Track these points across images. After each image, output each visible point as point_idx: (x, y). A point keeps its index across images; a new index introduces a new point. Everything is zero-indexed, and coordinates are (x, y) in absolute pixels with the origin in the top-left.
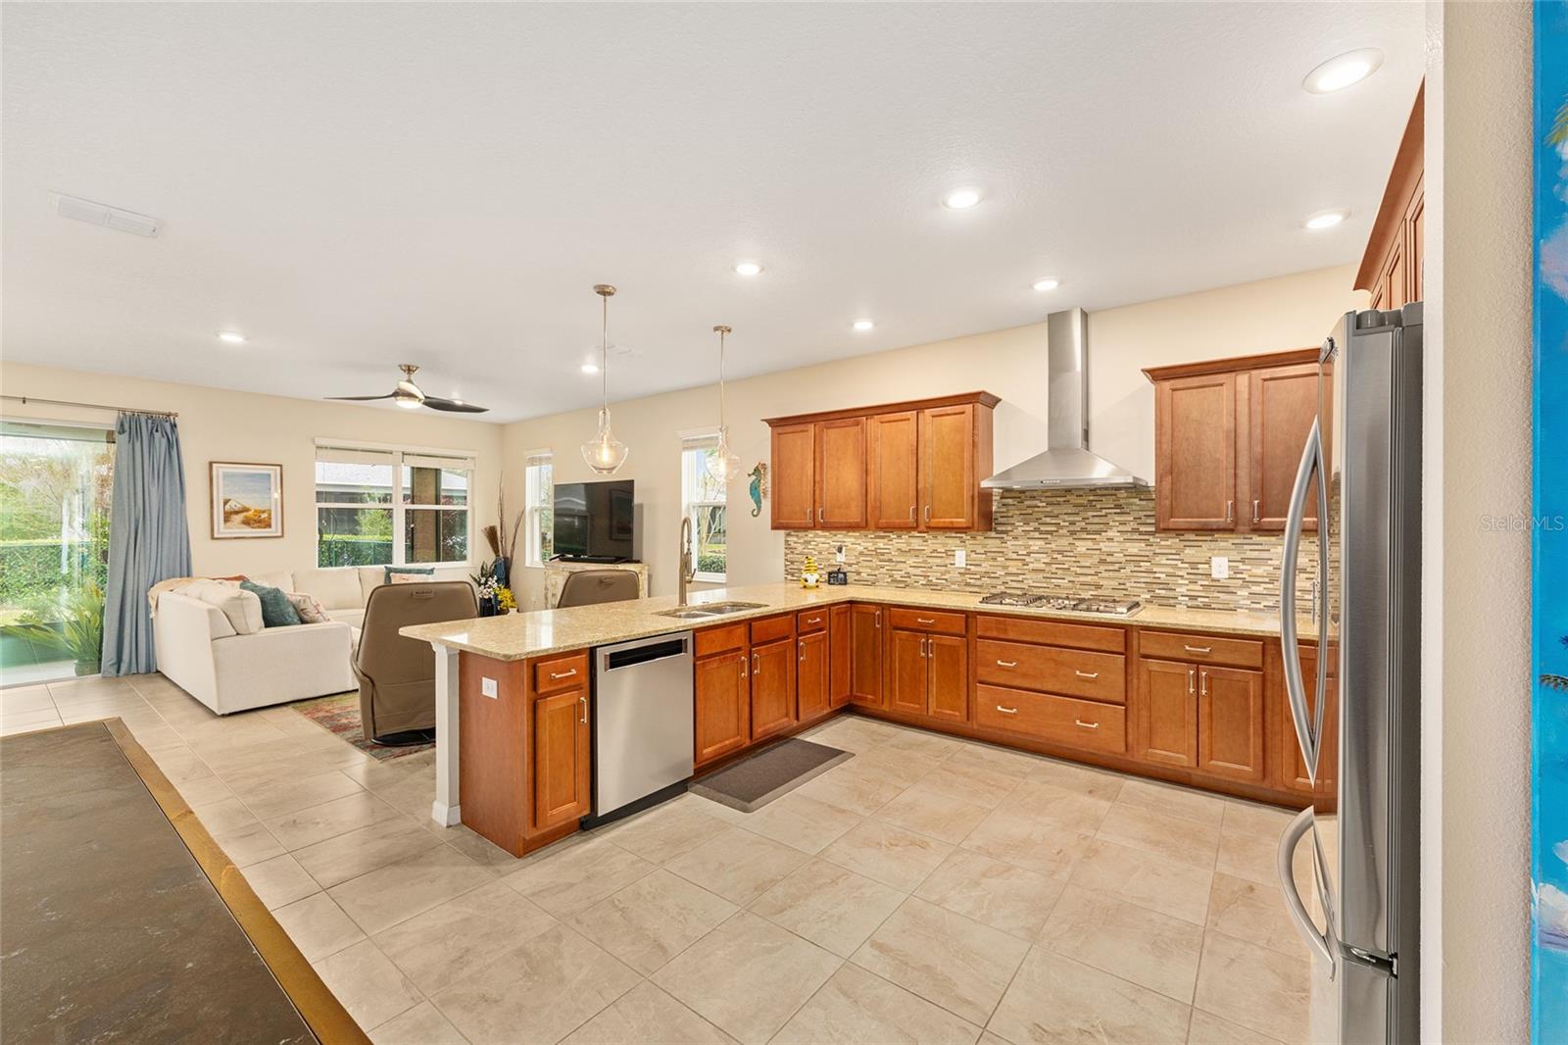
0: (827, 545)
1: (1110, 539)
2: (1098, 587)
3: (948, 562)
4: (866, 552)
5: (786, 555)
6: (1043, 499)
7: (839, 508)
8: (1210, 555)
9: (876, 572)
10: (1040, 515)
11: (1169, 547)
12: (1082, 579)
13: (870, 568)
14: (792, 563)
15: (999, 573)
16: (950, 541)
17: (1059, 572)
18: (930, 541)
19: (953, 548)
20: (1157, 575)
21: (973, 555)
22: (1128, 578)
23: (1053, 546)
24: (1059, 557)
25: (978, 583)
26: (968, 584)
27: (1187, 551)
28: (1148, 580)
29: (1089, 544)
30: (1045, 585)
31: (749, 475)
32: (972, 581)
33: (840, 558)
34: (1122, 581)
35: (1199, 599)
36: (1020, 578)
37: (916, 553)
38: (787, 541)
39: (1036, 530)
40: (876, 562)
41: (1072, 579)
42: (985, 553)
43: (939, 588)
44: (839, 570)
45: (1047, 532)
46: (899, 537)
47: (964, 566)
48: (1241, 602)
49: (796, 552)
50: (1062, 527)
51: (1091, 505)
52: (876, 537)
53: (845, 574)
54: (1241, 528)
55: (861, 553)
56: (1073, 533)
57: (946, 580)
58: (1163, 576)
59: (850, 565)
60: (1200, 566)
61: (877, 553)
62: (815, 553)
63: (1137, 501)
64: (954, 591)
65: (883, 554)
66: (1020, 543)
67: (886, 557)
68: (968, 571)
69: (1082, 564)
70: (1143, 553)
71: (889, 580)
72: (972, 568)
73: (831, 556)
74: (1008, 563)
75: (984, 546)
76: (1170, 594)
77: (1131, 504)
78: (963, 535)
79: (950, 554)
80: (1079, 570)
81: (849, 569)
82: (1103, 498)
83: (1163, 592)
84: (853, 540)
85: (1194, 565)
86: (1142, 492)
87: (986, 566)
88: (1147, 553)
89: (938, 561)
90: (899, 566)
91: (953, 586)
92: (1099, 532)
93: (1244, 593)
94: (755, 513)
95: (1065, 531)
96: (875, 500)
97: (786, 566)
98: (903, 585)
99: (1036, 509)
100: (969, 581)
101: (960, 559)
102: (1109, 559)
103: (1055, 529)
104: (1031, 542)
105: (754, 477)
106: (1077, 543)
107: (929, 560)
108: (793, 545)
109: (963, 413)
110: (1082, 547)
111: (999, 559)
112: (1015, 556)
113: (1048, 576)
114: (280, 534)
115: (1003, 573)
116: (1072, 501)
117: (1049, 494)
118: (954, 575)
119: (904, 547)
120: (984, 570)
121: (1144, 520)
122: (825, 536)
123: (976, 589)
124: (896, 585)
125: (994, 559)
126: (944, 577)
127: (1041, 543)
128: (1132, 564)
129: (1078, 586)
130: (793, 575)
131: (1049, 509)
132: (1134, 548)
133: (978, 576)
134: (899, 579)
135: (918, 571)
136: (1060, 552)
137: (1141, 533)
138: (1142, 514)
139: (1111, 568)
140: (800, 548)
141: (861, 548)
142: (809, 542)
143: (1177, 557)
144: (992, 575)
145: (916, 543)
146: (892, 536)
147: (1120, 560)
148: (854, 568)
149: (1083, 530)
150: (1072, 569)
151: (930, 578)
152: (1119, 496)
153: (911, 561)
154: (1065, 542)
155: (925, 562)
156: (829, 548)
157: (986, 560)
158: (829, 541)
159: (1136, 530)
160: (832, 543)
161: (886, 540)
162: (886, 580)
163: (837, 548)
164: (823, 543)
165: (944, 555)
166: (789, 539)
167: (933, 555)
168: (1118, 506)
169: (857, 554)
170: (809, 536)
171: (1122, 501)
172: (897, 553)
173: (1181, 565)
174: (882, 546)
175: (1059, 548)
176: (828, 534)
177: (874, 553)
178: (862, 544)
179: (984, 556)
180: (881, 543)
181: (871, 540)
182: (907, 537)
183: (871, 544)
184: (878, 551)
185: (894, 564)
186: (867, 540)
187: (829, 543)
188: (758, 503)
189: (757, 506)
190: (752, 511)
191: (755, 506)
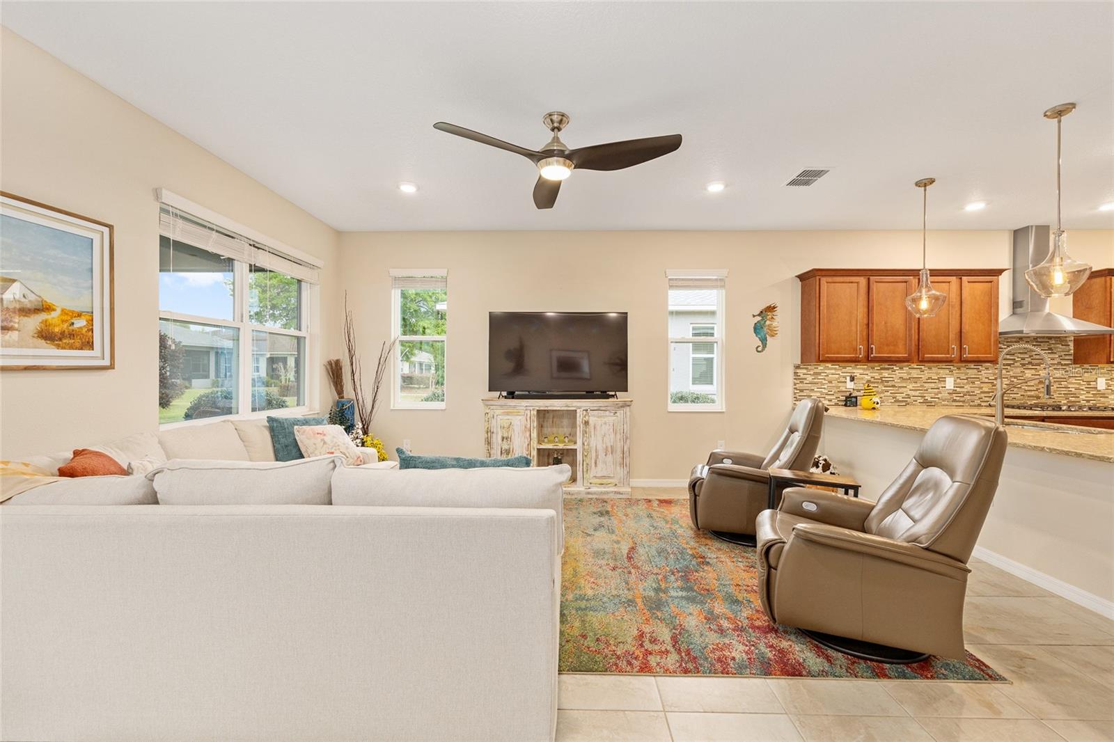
0: (837, 376)
1: (1046, 369)
2: (1038, 398)
3: (940, 385)
4: (872, 380)
5: (795, 384)
6: (1005, 343)
7: (888, 345)
8: (1096, 377)
11: (1077, 373)
12: (1029, 393)
14: (802, 391)
15: (976, 392)
16: (942, 371)
18: (925, 371)
19: (944, 376)
20: (1070, 389)
21: (958, 381)
23: (1011, 373)
24: (1015, 380)
25: (962, 399)
26: (955, 401)
27: (1086, 375)
28: (1065, 392)
29: (1033, 372)
31: (754, 316)
32: (958, 398)
33: (850, 385)
35: (1091, 402)
37: (916, 380)
38: (796, 373)
41: (1023, 393)
42: (967, 379)
43: (933, 404)
44: (850, 394)
45: (1009, 365)
46: (901, 368)
47: (952, 388)
48: (1111, 402)
49: (805, 382)
50: (1017, 362)
52: (882, 369)
53: (856, 397)
55: (869, 381)
56: (1023, 365)
57: (938, 398)
58: (1073, 389)
59: (859, 390)
60: (1092, 383)
61: (882, 381)
62: (824, 382)
63: (1060, 346)
65: (887, 381)
67: (890, 384)
68: (954, 392)
69: (1029, 384)
70: (1063, 377)
72: (958, 389)
73: (840, 384)
74: (983, 385)
75: (966, 374)
76: (1077, 399)
77: (1057, 348)
78: (951, 367)
79: (941, 380)
80: (1027, 388)
81: (858, 394)
82: (1042, 344)
84: (861, 371)
85: (1089, 383)
86: (1062, 341)
87: (967, 388)
88: (1065, 377)
89: (933, 385)
90: (901, 390)
91: (943, 403)
92: (1039, 365)
93: (1112, 397)
94: (760, 349)
95: (1018, 364)
97: (795, 394)
98: (904, 404)
100: (955, 398)
101: (950, 383)
103: (1012, 362)
105: (759, 318)
106: (1026, 371)
107: (925, 385)
108: (802, 376)
109: (992, 282)
110: (1028, 374)
111: (976, 383)
112: (987, 380)
114: (107, 362)
115: (979, 392)
118: (945, 395)
119: (905, 376)
120: (966, 390)
121: (1064, 357)
122: (835, 369)
123: (961, 404)
124: (898, 404)
125: (973, 383)
126: (936, 396)
128: (1057, 383)
132: (1059, 374)
133: (962, 395)
135: (917, 393)
136: (1015, 377)
137: (1062, 365)
138: (1063, 353)
140: (810, 378)
142: (819, 374)
143: (1080, 378)
144: (971, 394)
145: (915, 373)
146: (895, 368)
148: (860, 393)
149: (1030, 363)
151: (926, 398)
152: (1051, 342)
153: (910, 386)
154: (1018, 370)
155: (922, 386)
156: (839, 378)
157: (968, 383)
158: (839, 372)
159: (1059, 363)
160: (841, 374)
161: (890, 371)
162: (890, 401)
163: (848, 378)
164: (833, 374)
165: (937, 381)
166: (798, 371)
167: (929, 381)
168: (1050, 349)
169: (865, 382)
170: (819, 368)
171: (1052, 346)
172: (899, 381)
173: (1082, 383)
174: (887, 375)
175: (1014, 375)
176: (837, 367)
177: (880, 381)
178: (869, 374)
179: (966, 381)
180: (885, 373)
181: (877, 371)
182: (908, 368)
183: (877, 374)
184: (884, 379)
185: (897, 388)
186: (874, 371)
187: (839, 374)
188: (764, 341)
189: (762, 343)
190: (757, 348)
191: (760, 343)
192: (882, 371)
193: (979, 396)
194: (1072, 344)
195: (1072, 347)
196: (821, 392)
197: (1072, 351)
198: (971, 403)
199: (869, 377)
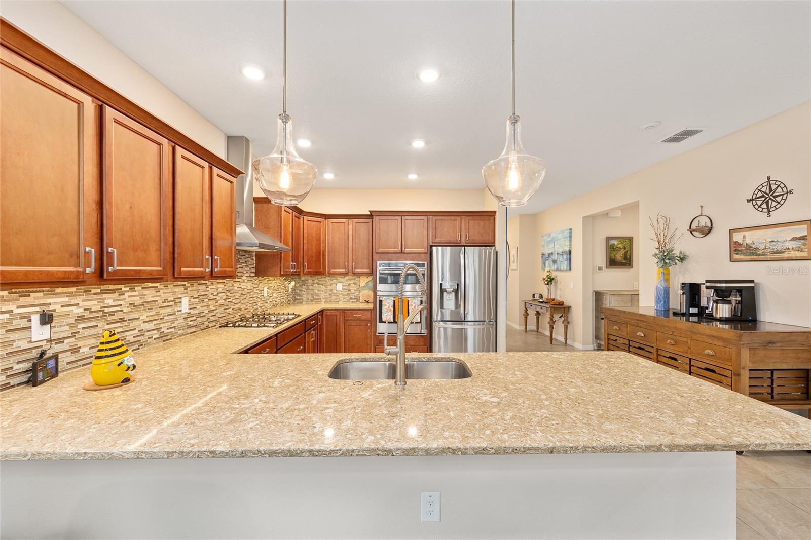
0: (7, 316)
1: (244, 281)
3: (176, 309)
4: (87, 314)
8: (263, 286)
11: (257, 284)
16: (177, 289)
19: (180, 296)
20: (254, 299)
21: (192, 300)
25: (195, 323)
26: (189, 327)
27: (260, 285)
28: (252, 302)
29: (238, 284)
30: (224, 315)
32: (192, 323)
33: (40, 333)
34: (247, 304)
35: (262, 308)
36: (214, 313)
37: (149, 305)
40: (102, 326)
41: (233, 307)
42: (198, 297)
43: (169, 337)
44: (41, 355)
46: (132, 289)
47: (187, 311)
51: (238, 261)
52: (104, 292)
53: (54, 357)
55: (80, 319)
57: (175, 327)
59: (60, 341)
63: (250, 259)
64: (180, 336)
65: (112, 313)
66: (214, 287)
67: (117, 317)
68: (189, 315)
69: (237, 297)
72: (192, 311)
73: (13, 336)
75: (198, 291)
77: (249, 261)
79: (177, 301)
80: (235, 301)
81: (57, 348)
83: (255, 307)
85: (261, 292)
86: (251, 255)
87: (199, 308)
88: (252, 288)
89: (169, 310)
90: (132, 325)
91: (179, 332)
92: (241, 277)
98: (136, 346)
100: (190, 323)
101: (185, 305)
102: (244, 292)
104: (219, 286)
106: (235, 284)
107: (162, 311)
111: (205, 301)
112: (212, 297)
113: (225, 307)
115: (207, 312)
118: (181, 321)
119: (137, 300)
120: (198, 312)
121: (251, 270)
123: (193, 329)
125: (203, 301)
126: (173, 325)
127: (222, 286)
129: (235, 312)
132: (249, 285)
133: (194, 318)
134: (132, 340)
135: (151, 326)
137: (251, 277)
138: (251, 267)
141: (78, 311)
143: (258, 288)
144: (202, 315)
145: (149, 295)
146: (124, 289)
148: (65, 346)
151: (162, 330)
153: (144, 317)
155: (158, 314)
156: (9, 321)
157: (199, 303)
158: (12, 307)
160: (16, 311)
161: (116, 295)
163: (36, 319)
165: (173, 303)
167: (165, 304)
169: (72, 321)
172: (129, 310)
174: (110, 302)
177: (100, 314)
178: (81, 304)
179: (197, 300)
180: (109, 299)
181: (95, 297)
182: (140, 288)
183: (96, 302)
184: (106, 310)
185: (126, 323)
186: (90, 297)
187: (12, 311)
192: (104, 296)
193: (207, 316)
195: (255, 262)
197: (255, 265)
198: (202, 327)
199: (82, 310)
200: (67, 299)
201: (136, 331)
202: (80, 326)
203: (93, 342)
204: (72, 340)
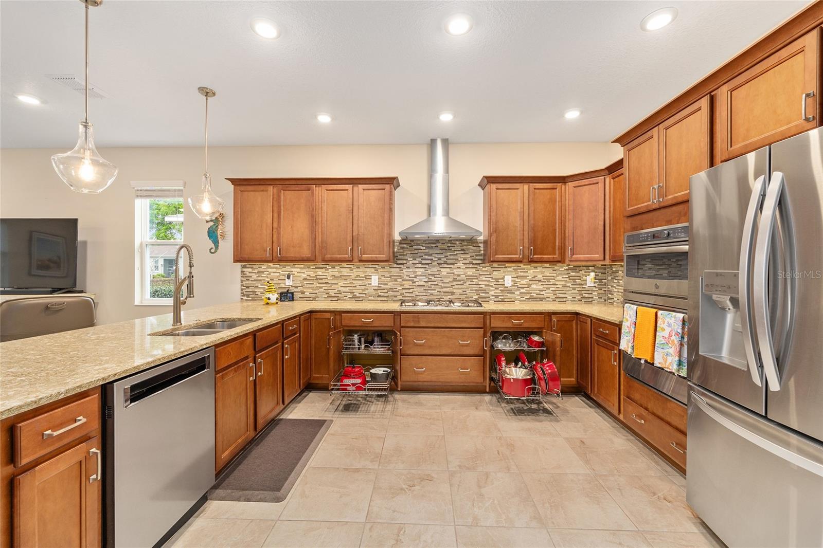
0: (278, 274)
1: (459, 268)
2: (453, 293)
3: (367, 283)
4: (308, 278)
5: (242, 282)
6: (424, 245)
7: (293, 247)
8: (504, 275)
9: (317, 291)
10: (422, 254)
11: (487, 271)
12: (445, 290)
13: (312, 288)
14: (248, 287)
15: (399, 288)
16: (368, 270)
17: (433, 286)
18: (354, 270)
19: (370, 274)
20: (481, 286)
21: (383, 278)
22: (467, 288)
23: (429, 272)
24: (433, 278)
25: (386, 295)
26: (379, 296)
27: (494, 273)
28: (477, 289)
29: (448, 270)
30: (425, 294)
31: (207, 222)
32: (382, 294)
33: (289, 283)
34: (464, 290)
35: (500, 297)
36: (411, 291)
37: (344, 277)
38: (242, 272)
39: (420, 263)
40: (316, 284)
41: (439, 290)
42: (390, 276)
43: (361, 299)
44: (288, 291)
45: (428, 264)
46: (333, 267)
47: (377, 285)
48: (517, 297)
49: (251, 279)
50: (434, 261)
51: (449, 249)
52: (316, 268)
53: (292, 293)
54: (525, 260)
55: (305, 279)
56: (439, 264)
57: (365, 294)
58: (483, 286)
59: (296, 287)
60: (500, 280)
61: (317, 278)
62: (267, 279)
63: (471, 247)
64: (371, 300)
65: (321, 279)
66: (411, 270)
67: (323, 281)
68: (379, 288)
69: (445, 281)
70: (474, 275)
71: (326, 296)
72: (382, 286)
73: (280, 282)
74: (404, 282)
75: (390, 272)
76: (487, 295)
77: (469, 249)
78: (377, 266)
79: (368, 278)
80: (443, 285)
81: (296, 290)
82: (455, 245)
83: (483, 295)
85: (497, 280)
86: (474, 243)
87: (391, 285)
88: (476, 275)
89: (360, 282)
90: (333, 287)
91: (370, 298)
92: (453, 264)
93: (518, 293)
94: (213, 251)
95: (435, 263)
96: (322, 242)
97: (242, 290)
98: (336, 299)
99: (420, 251)
100: (380, 294)
101: (375, 280)
102: (458, 278)
103: (430, 262)
104: (417, 270)
105: (212, 224)
106: (442, 270)
107: (354, 282)
108: (248, 274)
109: (384, 189)
110: (444, 272)
111: (398, 280)
112: (408, 278)
113: (427, 288)
115: (401, 288)
116: (440, 247)
117: (427, 242)
118: (371, 291)
119: (337, 274)
120: (389, 287)
121: (475, 257)
122: (276, 268)
123: (385, 299)
124: (331, 299)
125: (396, 280)
126: (364, 292)
127: (422, 270)
128: (469, 280)
129: (442, 294)
130: (248, 296)
131: (427, 251)
132: (470, 272)
133: (386, 291)
134: (333, 295)
135: (347, 289)
136: (433, 275)
137: (473, 264)
138: (474, 254)
139: (459, 283)
140: (254, 276)
141: (304, 276)
142: (263, 272)
143: (490, 276)
144: (394, 290)
145: (345, 272)
146: (328, 267)
147: (464, 278)
148: (299, 289)
149: (445, 263)
150: (439, 284)
151: (355, 294)
152: (463, 244)
153: (341, 283)
154: (435, 269)
155: (351, 283)
156: (280, 276)
157: (391, 281)
158: (279, 271)
159: (471, 263)
160: (281, 273)
161: (324, 270)
162: (324, 296)
163: (286, 276)
164: (274, 273)
165: (364, 279)
166: (244, 270)
167: (357, 278)
168: (463, 250)
169: (302, 279)
170: (263, 267)
171: (465, 247)
172: (332, 278)
173: (491, 280)
174: (320, 273)
175: (432, 273)
176: (278, 266)
177: (315, 279)
178: (306, 273)
179: (389, 278)
180: (320, 272)
181: (312, 270)
182: (339, 267)
183: (313, 273)
184: (318, 277)
185: (329, 285)
186: (310, 270)
187: (280, 273)
188: (216, 243)
189: (215, 245)
190: (210, 250)
191: (213, 246)
192: (317, 270)
193: (400, 292)
194: (482, 245)
195: (482, 249)
196: (263, 288)
197: (481, 252)
198: (395, 299)
199: (306, 275)
200: (299, 270)
201: (336, 291)
202: (305, 282)
203: (311, 291)
204: (301, 288)
